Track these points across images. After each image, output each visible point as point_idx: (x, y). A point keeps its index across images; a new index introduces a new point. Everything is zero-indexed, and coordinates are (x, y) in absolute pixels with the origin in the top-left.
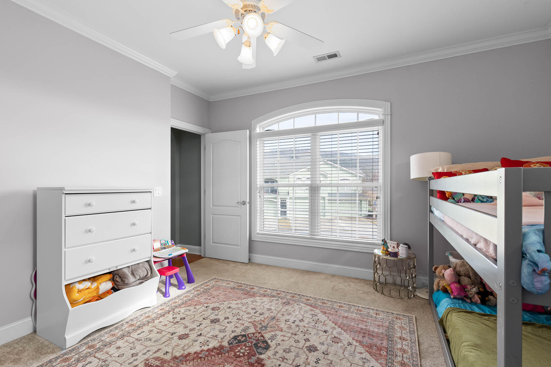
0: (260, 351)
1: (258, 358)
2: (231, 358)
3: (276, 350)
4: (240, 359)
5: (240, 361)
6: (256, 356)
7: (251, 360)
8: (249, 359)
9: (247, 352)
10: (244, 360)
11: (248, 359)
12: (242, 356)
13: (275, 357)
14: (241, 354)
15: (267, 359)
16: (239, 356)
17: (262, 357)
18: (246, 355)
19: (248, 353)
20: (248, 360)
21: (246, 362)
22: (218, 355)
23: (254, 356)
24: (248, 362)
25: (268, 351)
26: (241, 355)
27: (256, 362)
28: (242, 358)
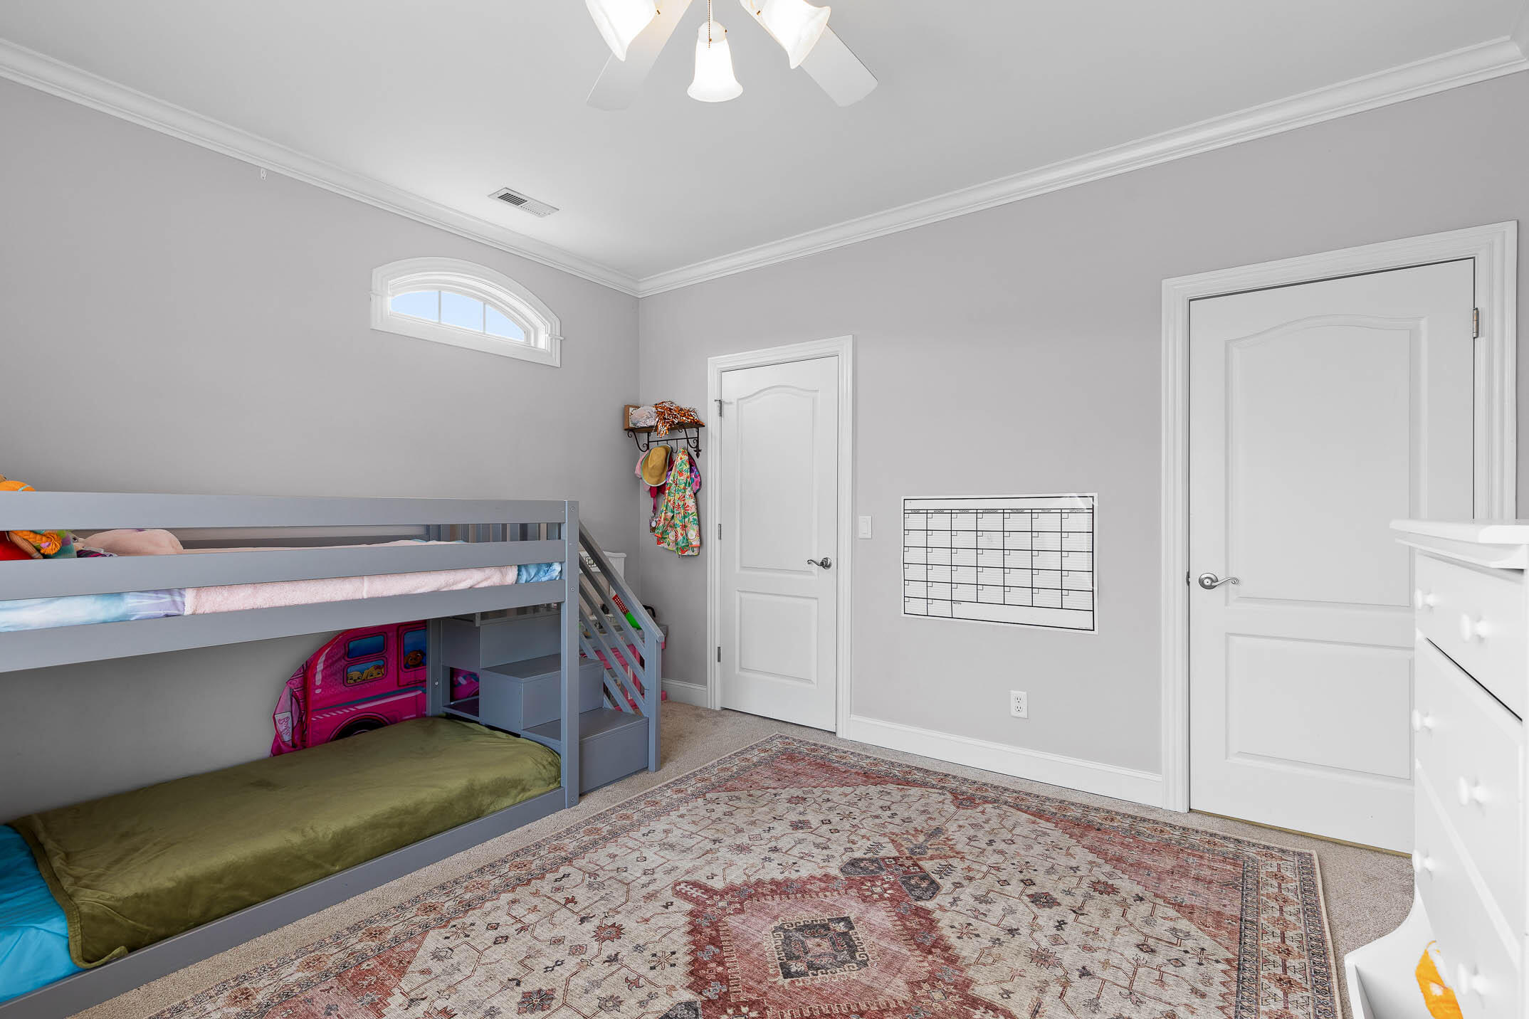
0: (688, 1013)
1: (701, 993)
2: (774, 1003)
3: (642, 1010)
4: (750, 996)
5: (749, 990)
6: (703, 998)
7: (721, 991)
8: (725, 993)
9: (728, 1015)
10: (740, 992)
11: (727, 993)
12: (745, 1004)
13: (654, 990)
14: (745, 1010)
15: (677, 987)
16: (751, 1004)
17: (688, 996)
18: (730, 1006)
19: (726, 1012)
20: (728, 990)
21: (733, 986)
22: (812, 1014)
23: (709, 1000)
24: (729, 986)
25: (665, 1009)
26: (747, 1008)
27: (708, 983)
28: (742, 999)
